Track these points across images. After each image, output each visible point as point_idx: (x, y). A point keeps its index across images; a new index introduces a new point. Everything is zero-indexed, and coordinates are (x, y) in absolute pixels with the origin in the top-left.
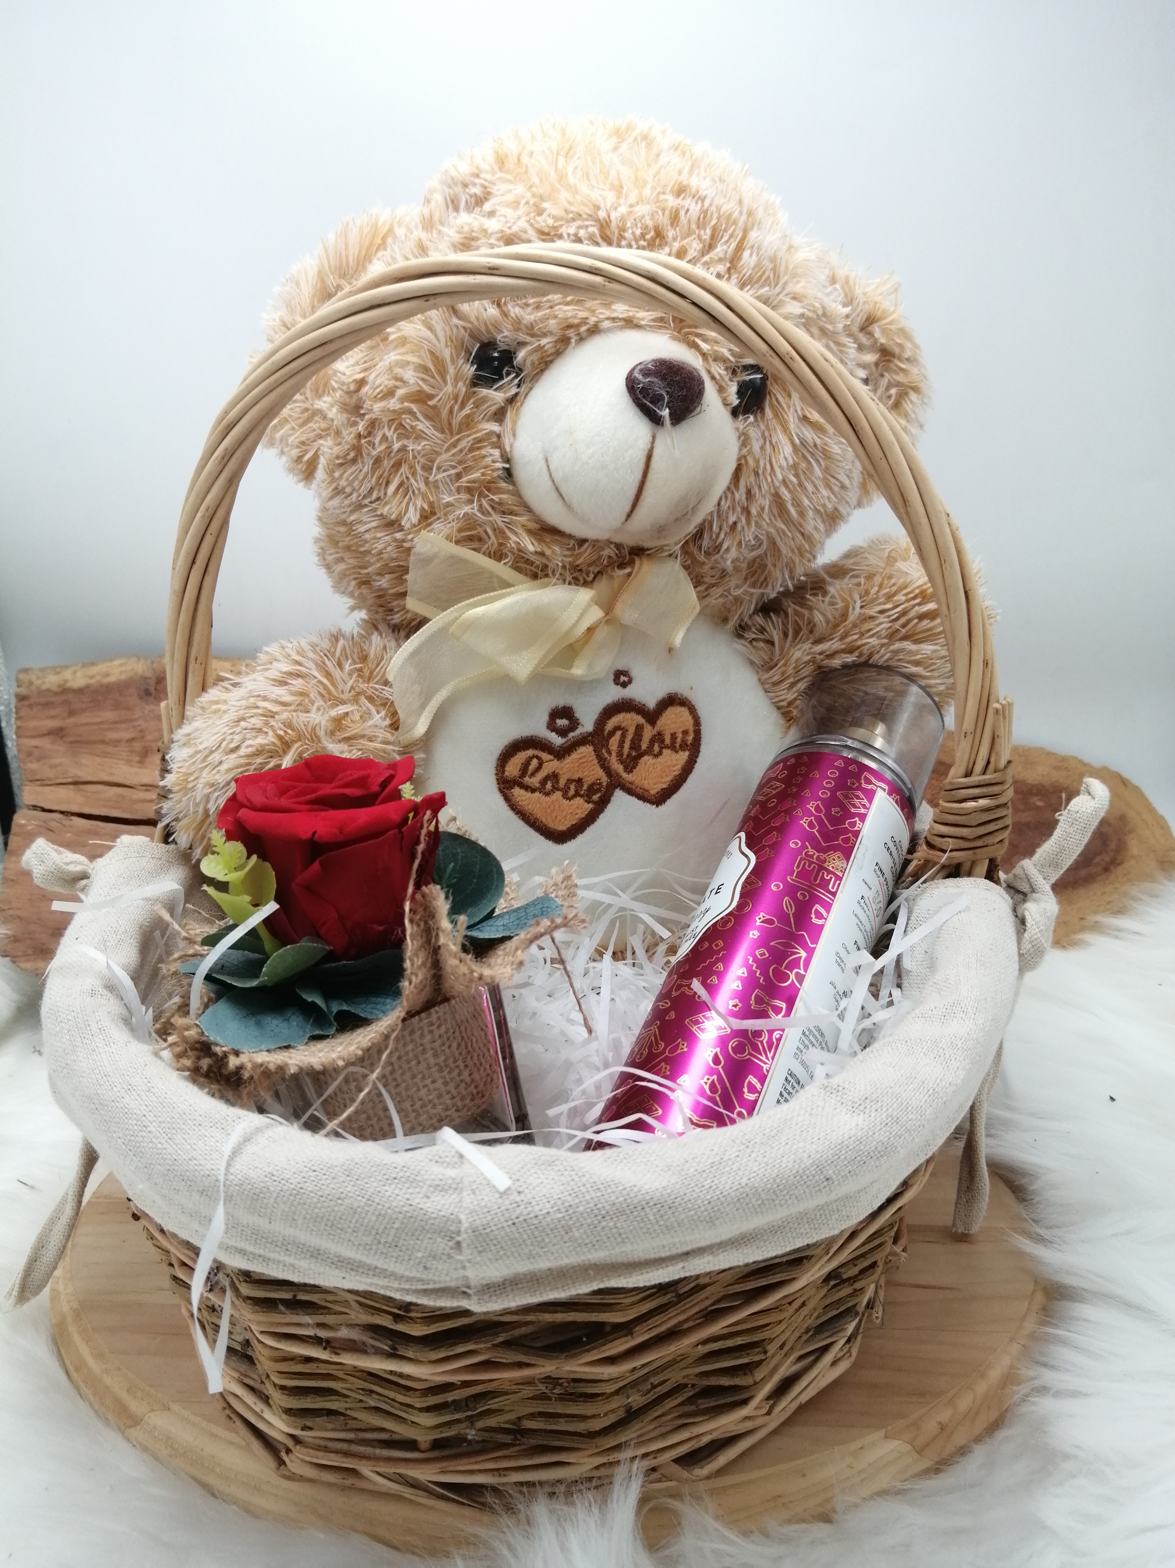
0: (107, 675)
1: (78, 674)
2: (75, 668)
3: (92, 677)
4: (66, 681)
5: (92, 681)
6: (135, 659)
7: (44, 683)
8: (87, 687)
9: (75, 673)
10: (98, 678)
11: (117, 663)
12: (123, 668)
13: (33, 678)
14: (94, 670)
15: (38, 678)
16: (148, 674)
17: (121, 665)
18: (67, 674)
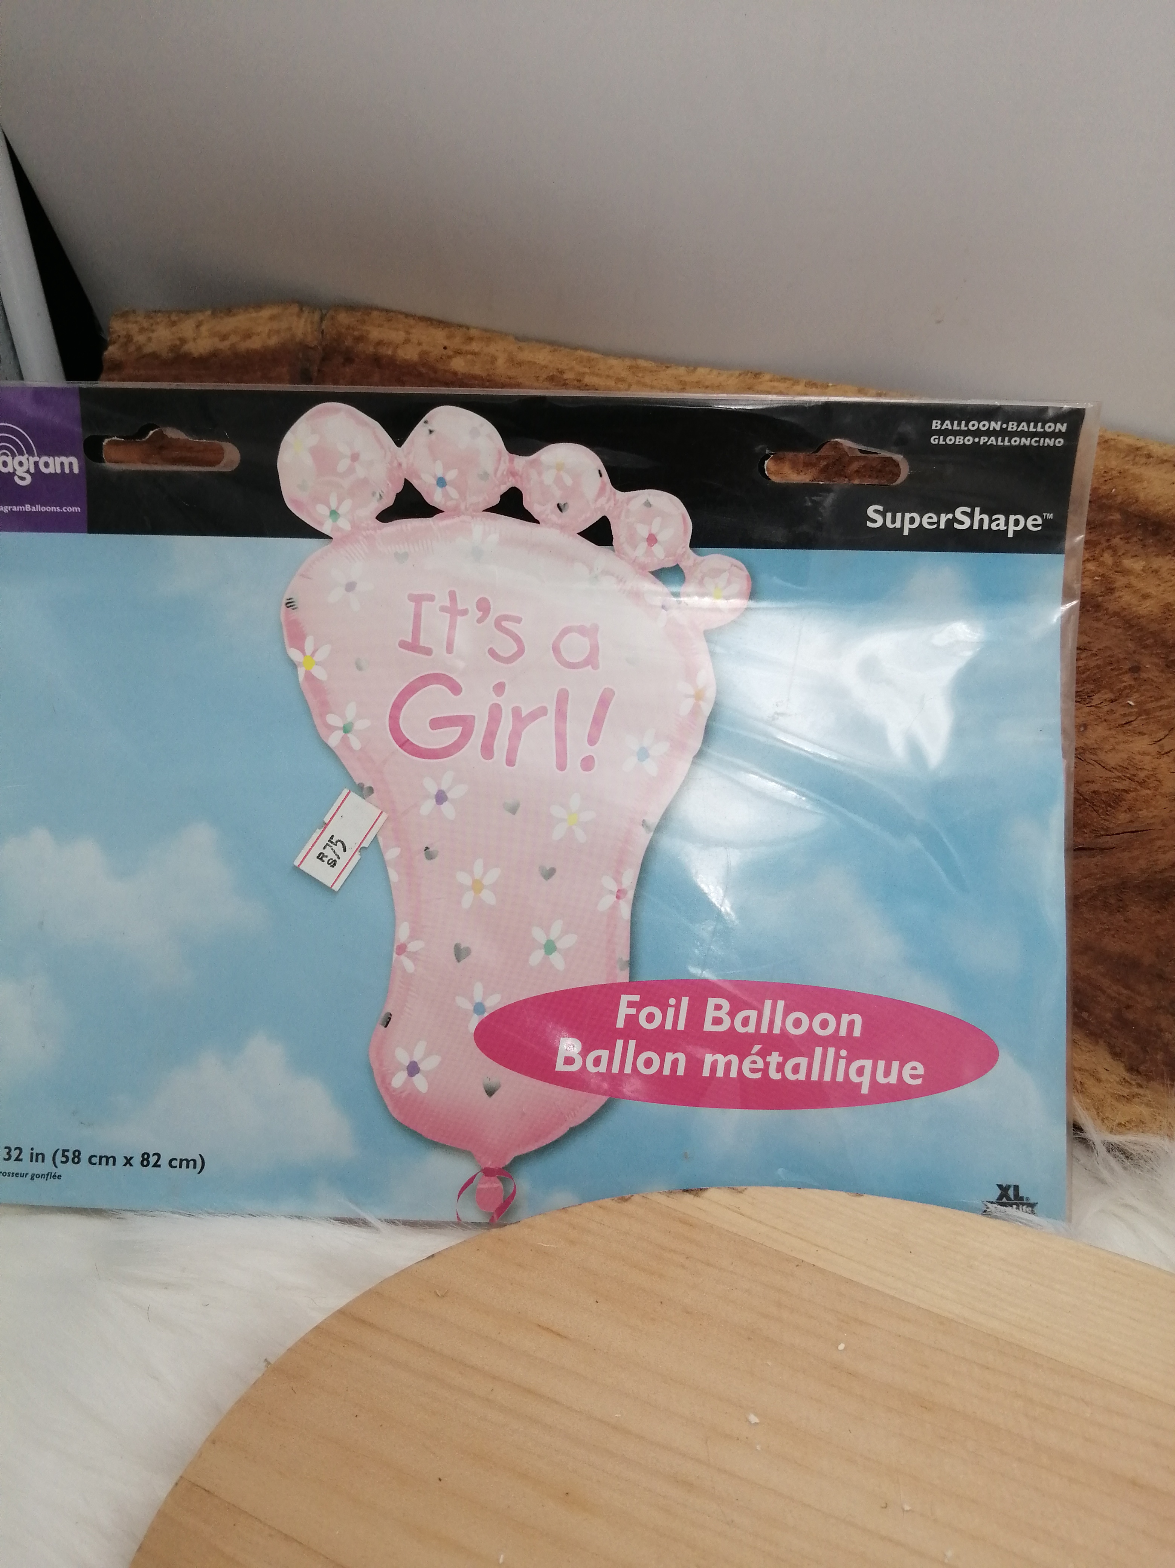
0: (248, 335)
1: (204, 329)
2: (201, 317)
3: (224, 338)
4: (183, 341)
5: (224, 345)
6: (295, 309)
7: (150, 339)
8: (214, 354)
9: (198, 326)
10: (233, 339)
11: (266, 313)
12: (275, 325)
13: (133, 328)
14: (229, 324)
15: (142, 330)
16: (312, 340)
17: (272, 318)
18: (187, 328)
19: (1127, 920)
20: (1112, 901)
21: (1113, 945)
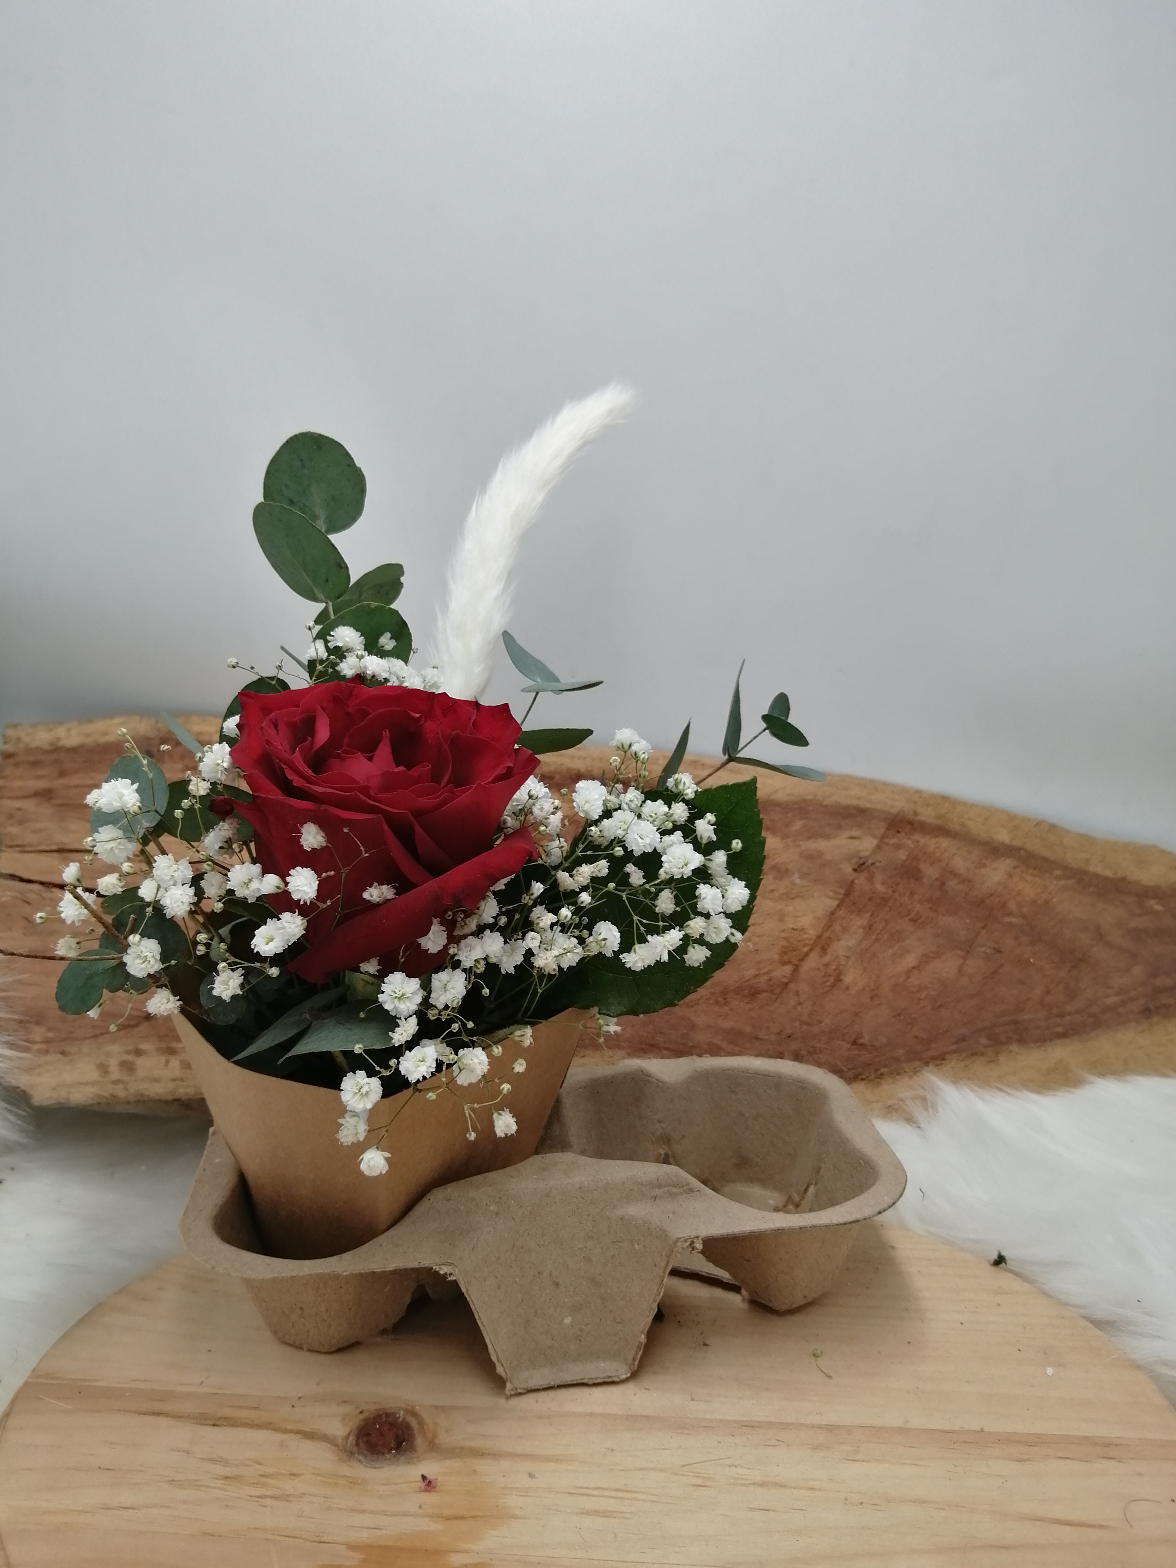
0: (105, 734)
1: (73, 731)
2: (70, 725)
3: (88, 736)
4: (58, 739)
5: (88, 740)
7: (34, 740)
8: (82, 745)
9: (69, 730)
10: (95, 737)
11: (118, 720)
12: (125, 727)
13: (22, 734)
14: (91, 728)
15: (28, 735)
16: (151, 733)
17: (123, 723)
18: (61, 732)
19: (731, 1010)
20: (720, 999)
21: (726, 1024)
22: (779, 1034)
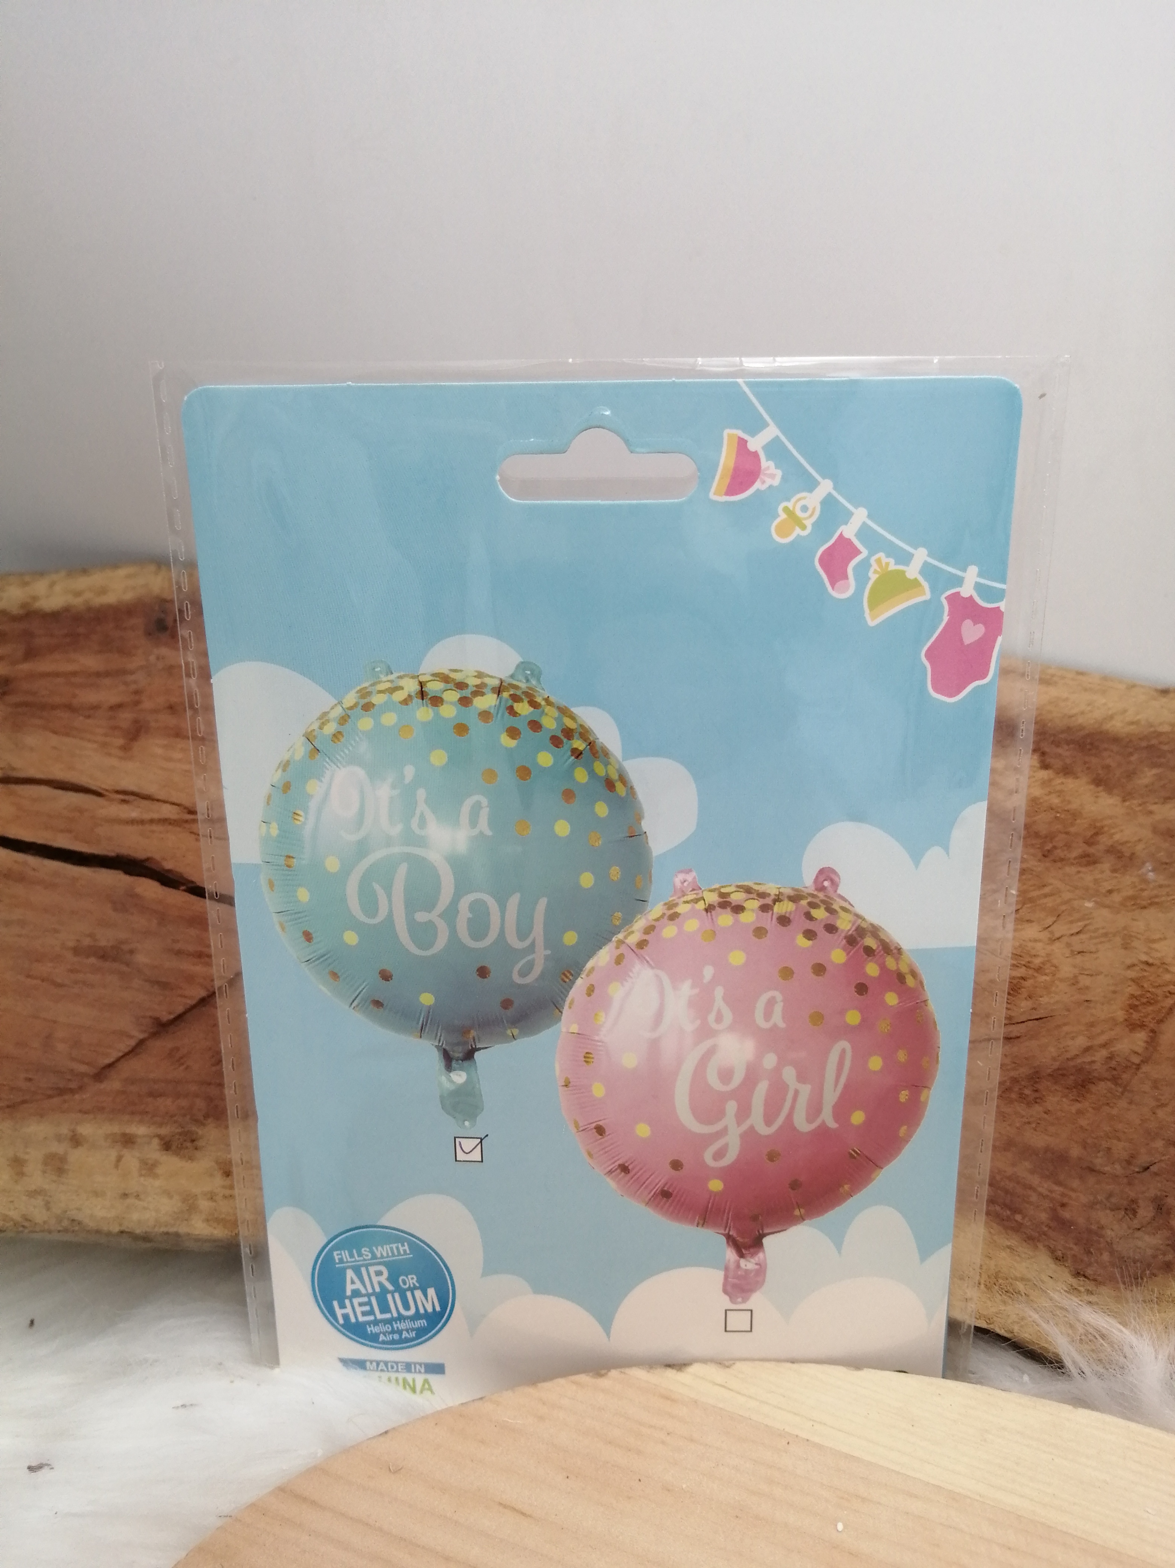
0: (103, 591)
1: (58, 588)
2: (55, 577)
3: (78, 594)
4: (35, 598)
5: (77, 602)
6: (153, 568)
8: (67, 609)
10: (88, 595)
11: (122, 572)
12: (131, 582)
14: (82, 583)
17: (129, 576)
18: (40, 587)
19: (1047, 1112)
21: (1038, 1140)
22: (1129, 1163)
